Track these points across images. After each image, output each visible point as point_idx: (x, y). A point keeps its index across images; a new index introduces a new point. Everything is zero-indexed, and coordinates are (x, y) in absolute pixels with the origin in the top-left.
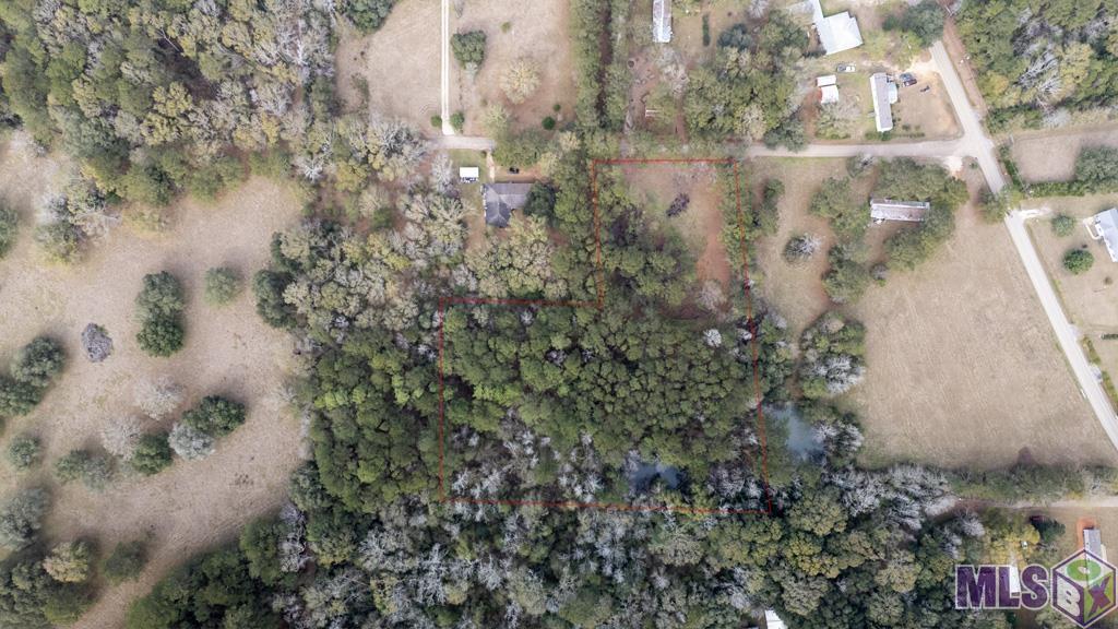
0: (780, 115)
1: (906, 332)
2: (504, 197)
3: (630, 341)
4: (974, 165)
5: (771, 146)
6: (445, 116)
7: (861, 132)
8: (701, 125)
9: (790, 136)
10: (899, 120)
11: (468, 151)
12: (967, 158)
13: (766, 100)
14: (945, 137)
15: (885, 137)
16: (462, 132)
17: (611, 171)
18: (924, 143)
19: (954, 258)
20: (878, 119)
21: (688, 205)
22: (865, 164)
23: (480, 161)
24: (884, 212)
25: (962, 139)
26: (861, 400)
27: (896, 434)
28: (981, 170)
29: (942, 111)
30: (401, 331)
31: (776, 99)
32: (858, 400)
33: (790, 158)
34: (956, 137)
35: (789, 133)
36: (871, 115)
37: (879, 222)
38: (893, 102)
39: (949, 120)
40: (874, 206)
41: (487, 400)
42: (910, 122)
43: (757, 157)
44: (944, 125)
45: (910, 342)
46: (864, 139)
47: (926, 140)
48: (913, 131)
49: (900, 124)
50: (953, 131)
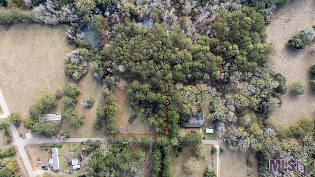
0: (95, 153)
1: (50, 73)
2: (197, 122)
3: (152, 67)
4: (21, 136)
5: (98, 141)
6: (218, 152)
7: (64, 147)
8: (125, 148)
9: (91, 145)
10: (49, 152)
11: (210, 139)
12: (24, 138)
13: (101, 158)
14: (32, 146)
15: (54, 146)
16: (212, 146)
17: (159, 130)
18: (40, 143)
19: (30, 100)
20: (57, 153)
21: (129, 120)
22: (63, 135)
23: (205, 136)
24: (56, 117)
25: (25, 145)
26: (67, 48)
27: (55, 36)
28: (19, 134)
29: (32, 156)
30: (236, 71)
31: (96, 159)
32: (68, 48)
33: (91, 137)
34: (28, 146)
35: (91, 146)
36: (59, 154)
37: (58, 113)
38: (51, 159)
39: (30, 153)
40: (60, 119)
41: (205, 45)
42: (45, 152)
43: (103, 137)
44: (32, 150)
45: (48, 69)
46: (63, 145)
47: (39, 145)
48: (44, 148)
49: (49, 151)
50: (29, 149)
